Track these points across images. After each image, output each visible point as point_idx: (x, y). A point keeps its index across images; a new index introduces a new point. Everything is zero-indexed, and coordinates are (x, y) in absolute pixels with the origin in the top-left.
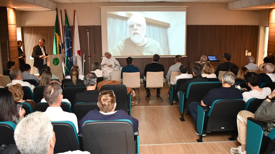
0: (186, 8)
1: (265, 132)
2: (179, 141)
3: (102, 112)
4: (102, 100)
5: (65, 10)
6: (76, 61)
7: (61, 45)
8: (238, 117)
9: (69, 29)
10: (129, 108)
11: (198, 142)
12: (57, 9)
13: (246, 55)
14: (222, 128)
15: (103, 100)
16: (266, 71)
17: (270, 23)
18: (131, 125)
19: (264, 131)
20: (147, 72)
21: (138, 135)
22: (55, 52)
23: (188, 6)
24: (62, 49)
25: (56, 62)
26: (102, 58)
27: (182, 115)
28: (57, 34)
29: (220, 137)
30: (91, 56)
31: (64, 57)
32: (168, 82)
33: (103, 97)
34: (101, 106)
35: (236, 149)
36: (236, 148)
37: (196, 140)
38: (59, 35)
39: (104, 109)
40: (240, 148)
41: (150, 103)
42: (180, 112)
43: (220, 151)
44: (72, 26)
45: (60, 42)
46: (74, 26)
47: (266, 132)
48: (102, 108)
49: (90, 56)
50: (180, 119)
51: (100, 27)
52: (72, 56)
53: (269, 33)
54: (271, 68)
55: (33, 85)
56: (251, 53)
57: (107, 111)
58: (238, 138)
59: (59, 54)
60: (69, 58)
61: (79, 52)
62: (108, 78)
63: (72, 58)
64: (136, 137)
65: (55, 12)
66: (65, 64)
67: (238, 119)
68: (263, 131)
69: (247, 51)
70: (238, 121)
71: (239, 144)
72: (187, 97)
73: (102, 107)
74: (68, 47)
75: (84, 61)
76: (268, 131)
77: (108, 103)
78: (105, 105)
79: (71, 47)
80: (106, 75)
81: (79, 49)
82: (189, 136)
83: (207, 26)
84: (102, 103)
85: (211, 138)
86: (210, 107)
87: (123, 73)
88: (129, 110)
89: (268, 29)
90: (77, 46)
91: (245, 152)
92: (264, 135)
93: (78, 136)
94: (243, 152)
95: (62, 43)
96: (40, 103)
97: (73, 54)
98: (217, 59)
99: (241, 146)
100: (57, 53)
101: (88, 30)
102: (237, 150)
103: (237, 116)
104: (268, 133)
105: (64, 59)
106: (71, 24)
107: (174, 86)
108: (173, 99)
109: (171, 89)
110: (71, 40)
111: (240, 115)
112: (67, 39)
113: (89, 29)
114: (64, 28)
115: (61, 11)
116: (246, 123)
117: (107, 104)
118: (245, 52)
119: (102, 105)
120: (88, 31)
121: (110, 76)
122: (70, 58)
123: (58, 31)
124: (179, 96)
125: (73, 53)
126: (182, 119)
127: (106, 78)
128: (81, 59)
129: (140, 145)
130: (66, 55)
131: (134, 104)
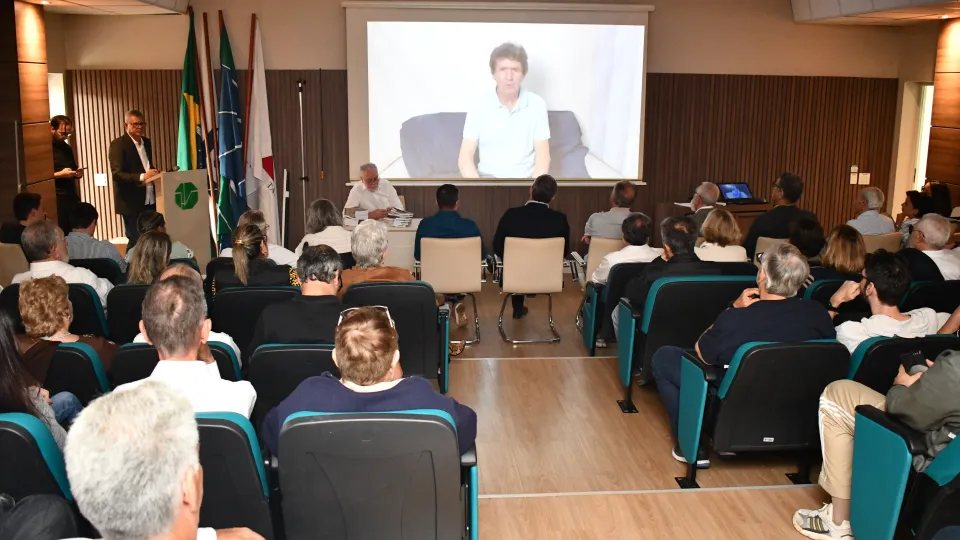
0: (647, 14)
1: (916, 459)
2: (617, 483)
3: (350, 385)
4: (350, 343)
5: (220, 12)
6: (258, 192)
7: (204, 138)
8: (825, 401)
9: (235, 83)
10: (441, 365)
11: (682, 488)
12: (190, 11)
13: (853, 180)
14: (766, 440)
15: (355, 340)
16: (922, 241)
17: (937, 70)
18: (452, 428)
19: (914, 454)
20: (508, 240)
21: (475, 464)
22: (182, 162)
23: (651, 8)
24: (210, 151)
25: (187, 196)
26: (347, 184)
27: (628, 392)
28: (192, 97)
29: (757, 472)
30: (310, 177)
31: (215, 180)
32: (581, 275)
33: (354, 331)
34: (348, 364)
35: (813, 513)
36: (813, 509)
37: (676, 479)
38: (199, 100)
39: (356, 373)
40: (827, 513)
41: (515, 346)
42: (620, 380)
43: (758, 521)
44: (246, 71)
45: (200, 126)
46: (252, 72)
47: (922, 457)
48: (349, 369)
49: (306, 179)
50: (620, 404)
51: (342, 75)
52: (244, 177)
53: (934, 106)
54: (939, 229)
55: (106, 280)
56: (869, 175)
57: (368, 379)
58: (822, 474)
59: (198, 168)
60: (232, 185)
61: (267, 163)
62: (371, 259)
63: (244, 184)
64: (466, 471)
65: (185, 19)
66: (218, 205)
67: (824, 411)
68: (909, 455)
69: (854, 169)
70: (821, 416)
71: (825, 498)
72: (645, 329)
73: (351, 366)
74: (230, 145)
75: (286, 194)
76: (927, 456)
77: (371, 351)
78: (360, 358)
79: (240, 146)
80: (363, 249)
81: (269, 153)
82: (649, 465)
83: (717, 77)
84: (349, 351)
85: (728, 473)
86: (726, 366)
87: (424, 241)
88: (443, 371)
89: (929, 91)
90: (261, 143)
91: (845, 526)
92: (913, 468)
93: (265, 466)
94: (839, 524)
95: (210, 129)
96: (129, 344)
97: (248, 169)
98: (751, 193)
99: (831, 505)
100: (190, 167)
101: (300, 85)
102: (817, 517)
103: (818, 401)
104: (928, 462)
105: (216, 185)
106: (241, 64)
107: (599, 288)
108: (596, 333)
109: (589, 299)
110: (240, 120)
111: (831, 396)
112: (227, 117)
113: (304, 83)
114: (217, 76)
115: (205, 15)
116: (853, 425)
117: (367, 354)
118: (850, 173)
119: (351, 358)
120: (301, 90)
121: (379, 250)
122: (236, 184)
123: (195, 89)
124: (619, 326)
125: (248, 166)
126: (628, 407)
127: (365, 260)
128: (274, 186)
129: (480, 497)
130: (223, 172)
131: (458, 352)
